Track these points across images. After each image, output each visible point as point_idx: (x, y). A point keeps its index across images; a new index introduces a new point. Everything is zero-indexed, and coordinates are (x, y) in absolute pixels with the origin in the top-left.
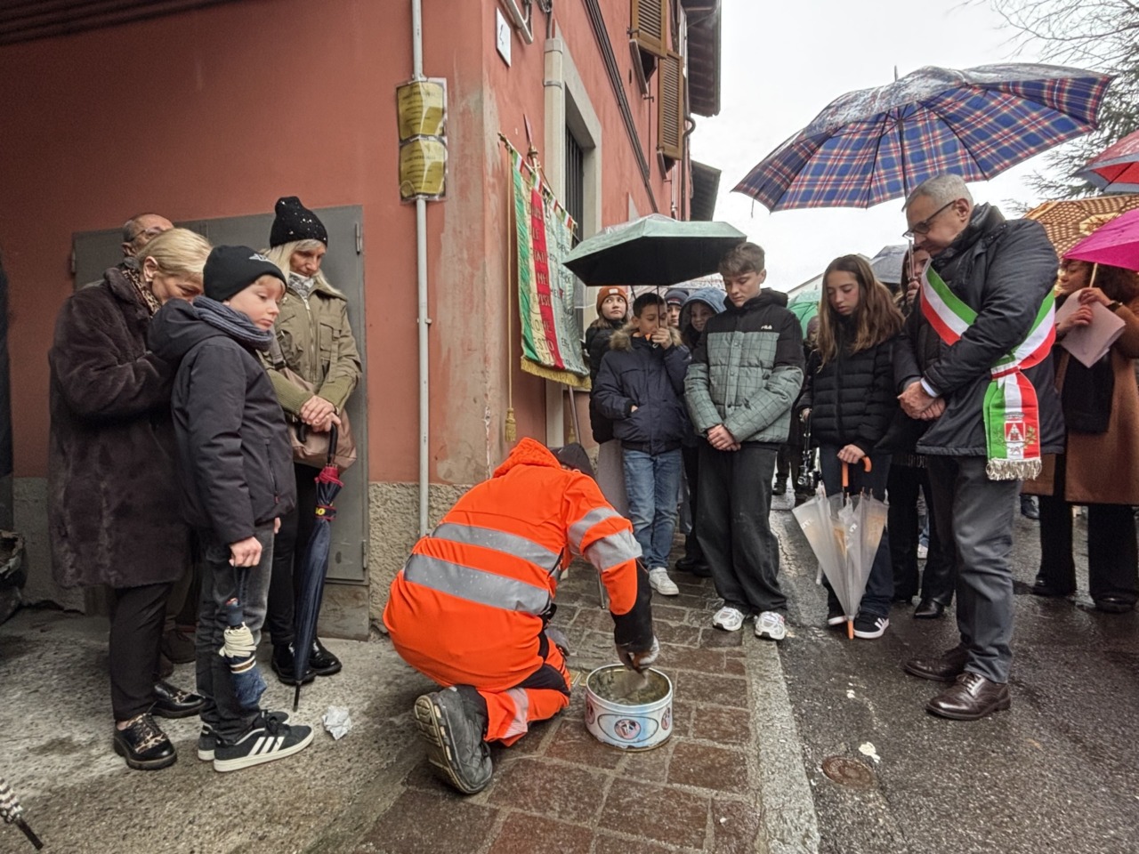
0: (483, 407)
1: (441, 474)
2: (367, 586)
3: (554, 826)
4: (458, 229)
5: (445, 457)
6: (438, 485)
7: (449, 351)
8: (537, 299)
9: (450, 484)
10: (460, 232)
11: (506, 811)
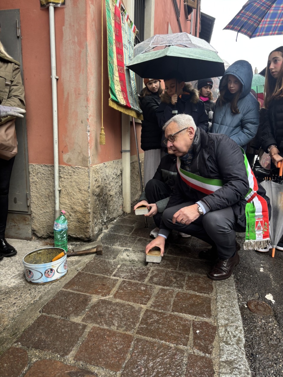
0: (86, 125)
1: (65, 161)
2: (30, 215)
3: (114, 334)
4: (72, 24)
5: (67, 151)
6: (64, 166)
7: (68, 93)
8: (117, 69)
9: (70, 165)
10: (73, 26)
11: (91, 326)
